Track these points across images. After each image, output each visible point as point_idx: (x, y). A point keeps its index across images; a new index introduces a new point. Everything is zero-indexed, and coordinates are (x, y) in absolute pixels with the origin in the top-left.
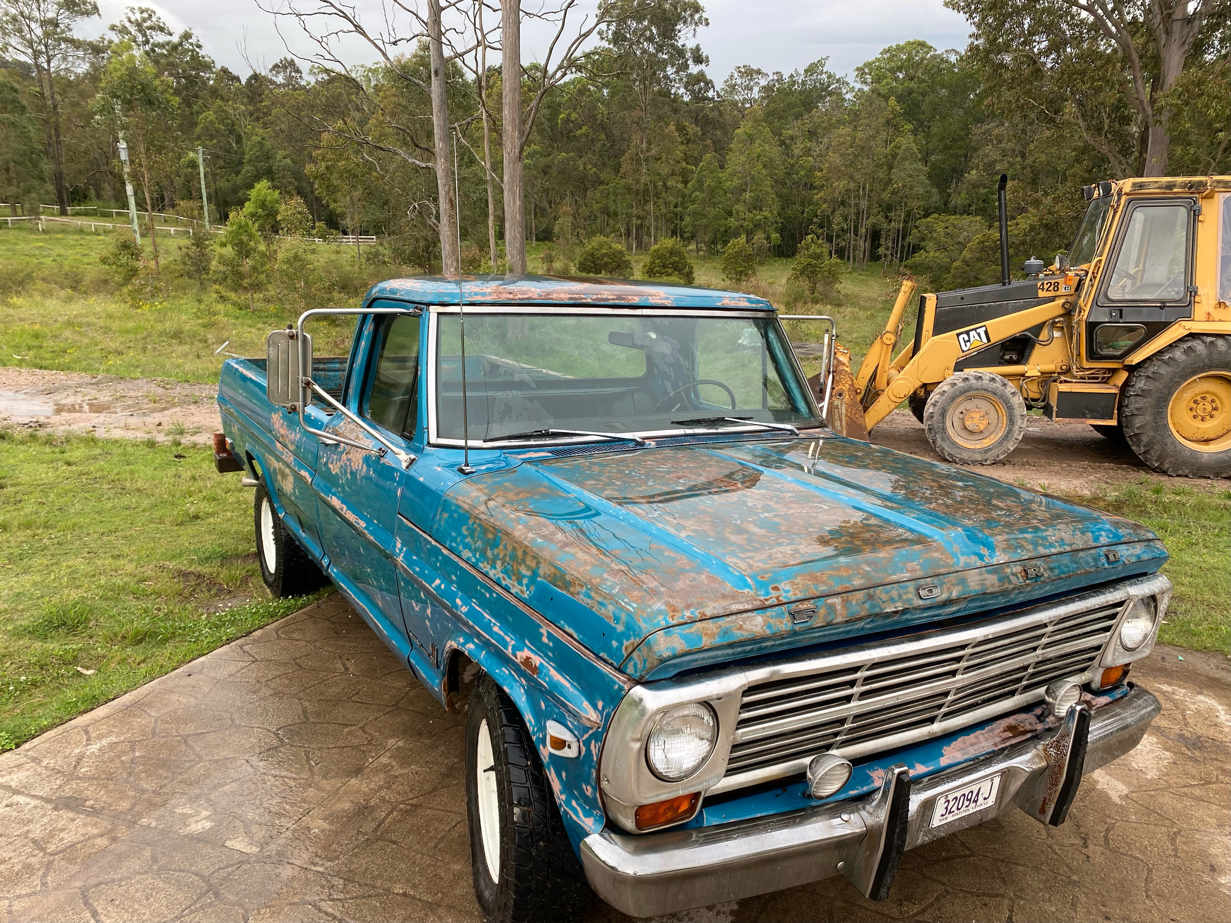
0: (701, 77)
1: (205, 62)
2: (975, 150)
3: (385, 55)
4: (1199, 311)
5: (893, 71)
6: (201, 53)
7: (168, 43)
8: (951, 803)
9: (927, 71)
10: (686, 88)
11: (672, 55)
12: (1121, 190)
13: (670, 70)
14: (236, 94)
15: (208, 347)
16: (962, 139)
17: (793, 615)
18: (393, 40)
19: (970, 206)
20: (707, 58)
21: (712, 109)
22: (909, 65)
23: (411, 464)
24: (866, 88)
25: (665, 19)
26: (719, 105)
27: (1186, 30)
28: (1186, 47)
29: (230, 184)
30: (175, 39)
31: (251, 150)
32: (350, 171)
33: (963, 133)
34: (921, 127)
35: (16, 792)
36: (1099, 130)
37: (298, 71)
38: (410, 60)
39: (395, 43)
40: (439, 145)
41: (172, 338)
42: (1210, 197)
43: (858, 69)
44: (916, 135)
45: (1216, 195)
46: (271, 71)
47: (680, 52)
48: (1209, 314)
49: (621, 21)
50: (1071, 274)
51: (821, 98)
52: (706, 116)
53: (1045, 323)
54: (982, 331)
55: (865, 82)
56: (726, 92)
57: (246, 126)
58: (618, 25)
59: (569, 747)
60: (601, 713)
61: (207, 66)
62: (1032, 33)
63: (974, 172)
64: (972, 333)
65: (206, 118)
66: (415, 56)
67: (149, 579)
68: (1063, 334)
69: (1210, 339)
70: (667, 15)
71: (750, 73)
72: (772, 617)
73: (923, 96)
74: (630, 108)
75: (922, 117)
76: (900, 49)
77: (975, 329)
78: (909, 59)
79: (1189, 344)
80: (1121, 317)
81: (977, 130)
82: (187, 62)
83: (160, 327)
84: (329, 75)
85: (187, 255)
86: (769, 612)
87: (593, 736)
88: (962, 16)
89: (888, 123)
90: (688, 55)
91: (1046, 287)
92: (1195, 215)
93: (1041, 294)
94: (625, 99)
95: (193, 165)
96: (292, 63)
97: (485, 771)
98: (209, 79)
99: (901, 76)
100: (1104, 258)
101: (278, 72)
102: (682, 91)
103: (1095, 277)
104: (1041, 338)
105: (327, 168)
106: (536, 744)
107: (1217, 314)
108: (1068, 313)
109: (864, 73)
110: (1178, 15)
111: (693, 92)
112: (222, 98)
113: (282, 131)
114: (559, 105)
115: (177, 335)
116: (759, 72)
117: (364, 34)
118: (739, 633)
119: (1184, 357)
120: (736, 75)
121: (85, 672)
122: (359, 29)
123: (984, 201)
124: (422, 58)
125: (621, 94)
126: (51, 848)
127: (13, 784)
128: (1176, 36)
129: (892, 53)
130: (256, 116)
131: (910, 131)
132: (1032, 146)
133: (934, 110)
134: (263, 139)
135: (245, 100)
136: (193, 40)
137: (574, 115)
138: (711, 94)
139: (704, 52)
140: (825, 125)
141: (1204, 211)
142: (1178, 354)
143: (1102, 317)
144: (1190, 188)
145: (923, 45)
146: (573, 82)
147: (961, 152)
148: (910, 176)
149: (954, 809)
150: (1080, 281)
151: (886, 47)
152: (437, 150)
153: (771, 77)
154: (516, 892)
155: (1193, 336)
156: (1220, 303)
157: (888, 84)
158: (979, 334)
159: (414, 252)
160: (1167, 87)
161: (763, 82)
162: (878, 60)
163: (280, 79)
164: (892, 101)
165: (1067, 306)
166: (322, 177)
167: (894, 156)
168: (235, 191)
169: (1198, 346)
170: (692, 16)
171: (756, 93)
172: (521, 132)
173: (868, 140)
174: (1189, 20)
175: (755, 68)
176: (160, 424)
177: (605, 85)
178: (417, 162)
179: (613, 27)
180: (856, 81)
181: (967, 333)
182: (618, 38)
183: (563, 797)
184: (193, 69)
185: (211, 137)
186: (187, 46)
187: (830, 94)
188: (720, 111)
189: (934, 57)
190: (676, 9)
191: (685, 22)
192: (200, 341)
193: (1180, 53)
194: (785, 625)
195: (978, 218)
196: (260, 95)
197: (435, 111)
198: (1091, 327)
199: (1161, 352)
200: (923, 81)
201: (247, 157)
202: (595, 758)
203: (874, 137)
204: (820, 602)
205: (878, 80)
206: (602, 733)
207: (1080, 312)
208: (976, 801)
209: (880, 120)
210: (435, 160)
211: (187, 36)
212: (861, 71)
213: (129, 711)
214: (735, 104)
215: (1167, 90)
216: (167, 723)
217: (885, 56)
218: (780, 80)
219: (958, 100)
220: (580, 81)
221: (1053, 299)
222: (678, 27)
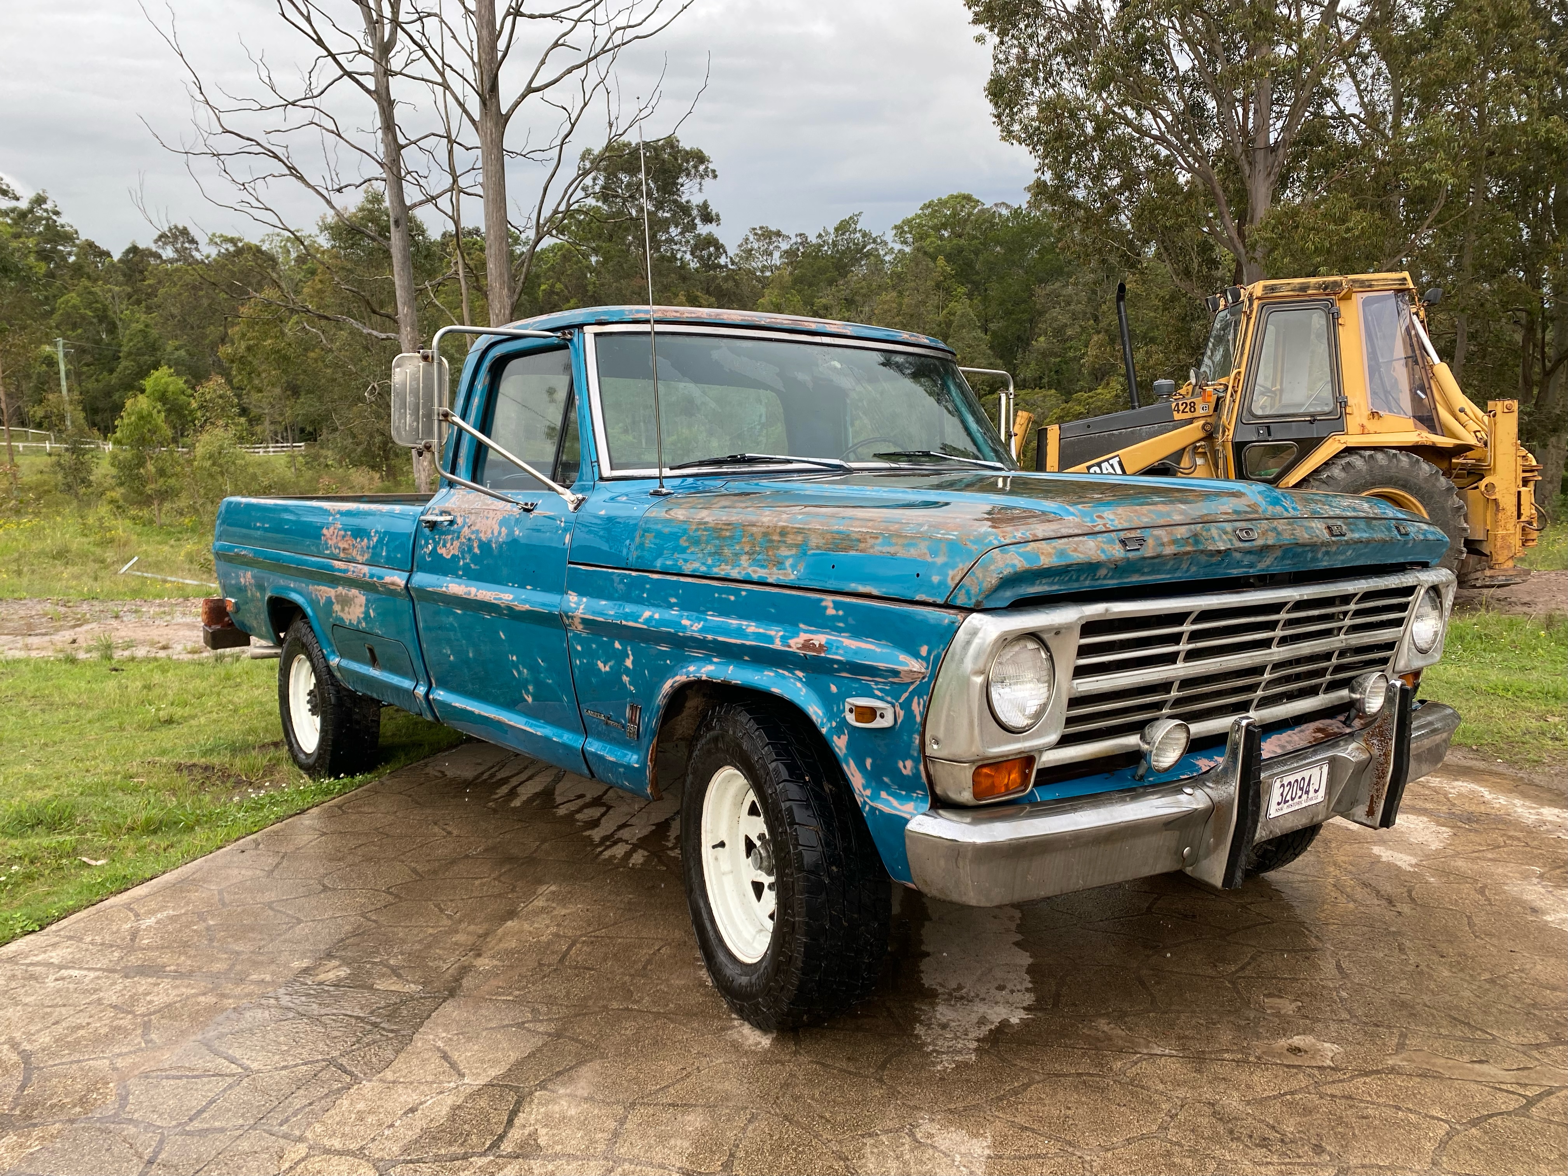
0: (711, 241)
1: (65, 232)
2: (1041, 313)
3: (329, 202)
4: (1352, 423)
5: (937, 228)
6: (60, 221)
7: (13, 210)
8: (1287, 789)
9: (977, 225)
10: (692, 254)
11: (675, 213)
12: (1251, 294)
13: (674, 231)
14: (108, 271)
15: (106, 568)
16: (1025, 301)
17: (1123, 542)
18: (336, 187)
19: (1041, 378)
20: (718, 215)
21: (726, 279)
22: (955, 222)
23: (578, 505)
24: (907, 249)
25: (665, 171)
26: (731, 276)
27: (1270, 159)
28: (1272, 178)
29: (101, 385)
30: (23, 205)
31: (131, 340)
32: (278, 351)
33: (1025, 295)
34: (977, 288)
35: (61, 967)
36: (1187, 273)
37: (193, 241)
38: (355, 215)
39: (339, 190)
40: (403, 310)
41: (54, 558)
42: (1347, 297)
43: (896, 227)
44: (971, 300)
45: (1354, 295)
46: (156, 242)
47: (685, 209)
48: (1363, 426)
49: (611, 175)
50: (1209, 389)
51: (855, 261)
52: (719, 287)
53: (1184, 449)
54: (1115, 462)
55: (905, 242)
56: (741, 258)
57: (122, 311)
58: (607, 178)
59: (882, 716)
60: (926, 659)
61: (68, 237)
62: (1102, 166)
63: (1042, 339)
64: (1104, 465)
65: (68, 302)
66: (362, 209)
67: (137, 775)
68: (1207, 460)
69: (1368, 453)
70: (667, 166)
71: (768, 235)
72: (1104, 543)
73: (977, 255)
74: (628, 276)
75: (976, 278)
76: (942, 203)
77: (1107, 460)
78: (955, 214)
79: (1347, 460)
80: (1269, 434)
81: (1041, 292)
82: (40, 233)
83: (36, 546)
84: (235, 245)
85: (59, 464)
86: (1100, 538)
87: (918, 692)
88: (1024, 149)
89: (938, 286)
90: (695, 212)
91: (1181, 408)
92: (1334, 319)
93: (1177, 416)
94: (621, 265)
95: (50, 362)
96: (184, 232)
97: (714, 847)
98: (70, 254)
99: (946, 234)
100: (1243, 369)
101: (165, 244)
102: (688, 256)
103: (1236, 392)
104: (1182, 465)
105: (249, 349)
106: (828, 737)
107: (1371, 425)
108: (1209, 437)
109: (903, 232)
110: (1260, 144)
111: (701, 258)
112: (89, 277)
113: (173, 316)
114: (538, 276)
115: (62, 555)
116: (778, 234)
117: (301, 178)
118: (1075, 555)
119: (1343, 475)
120: (751, 238)
121: (93, 863)
122: (293, 171)
123: (1057, 372)
124: (370, 211)
125: (616, 260)
126: (140, 1010)
127: (55, 961)
128: (1260, 166)
129: (933, 208)
130: (136, 298)
131: (965, 294)
132: (1104, 307)
133: (991, 269)
134: (146, 326)
135: (121, 278)
136: (48, 206)
137: (559, 286)
138: (723, 260)
139: (714, 209)
140: (863, 291)
141: (1343, 313)
142: (1336, 472)
143: (1249, 435)
144: (1325, 289)
145: (968, 198)
146: (552, 249)
147: (1025, 316)
148: (969, 346)
149: (1288, 798)
150: (1218, 399)
151: (927, 202)
152: (400, 316)
153: (794, 240)
154: (806, 934)
155: (1349, 450)
156: (1373, 413)
157: (932, 242)
158: (1112, 466)
159: (367, 452)
160: (1257, 221)
161: (785, 246)
162: (918, 216)
163: (168, 253)
164: (941, 261)
165: (1208, 428)
166: (242, 360)
167: (949, 324)
168: (108, 394)
169: (1357, 461)
170: (696, 167)
171: (776, 259)
172: (512, 290)
173: (917, 306)
174: (1273, 149)
175: (774, 229)
176: (74, 641)
177: (596, 251)
178: (375, 333)
179: (601, 182)
180: (894, 241)
181: (1099, 465)
182: (605, 196)
183: (868, 792)
184: (48, 241)
185: (74, 327)
186: (39, 213)
187: (868, 255)
188: (735, 281)
189: (982, 211)
190: (676, 159)
191: (688, 175)
192: (94, 561)
193: (1267, 184)
194: (1117, 552)
195: (1053, 391)
196: (141, 272)
197: (396, 269)
198: (1239, 447)
199: (1316, 471)
200: (975, 237)
201: (125, 349)
202: (918, 719)
203: (924, 303)
204: (1146, 533)
205: (922, 237)
206: (929, 682)
207: (1224, 432)
208: (1307, 792)
209: (929, 283)
210: (399, 328)
211: (40, 200)
212: (899, 230)
213: (178, 889)
214: (751, 272)
215: (1257, 224)
216: (235, 893)
217: (927, 212)
218: (805, 242)
219: (1016, 257)
220: (561, 247)
221: (1190, 421)
222: (680, 181)
